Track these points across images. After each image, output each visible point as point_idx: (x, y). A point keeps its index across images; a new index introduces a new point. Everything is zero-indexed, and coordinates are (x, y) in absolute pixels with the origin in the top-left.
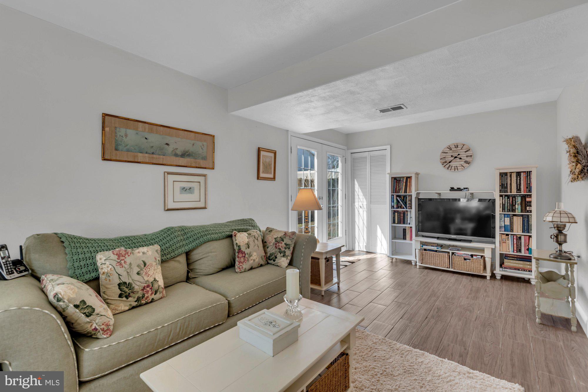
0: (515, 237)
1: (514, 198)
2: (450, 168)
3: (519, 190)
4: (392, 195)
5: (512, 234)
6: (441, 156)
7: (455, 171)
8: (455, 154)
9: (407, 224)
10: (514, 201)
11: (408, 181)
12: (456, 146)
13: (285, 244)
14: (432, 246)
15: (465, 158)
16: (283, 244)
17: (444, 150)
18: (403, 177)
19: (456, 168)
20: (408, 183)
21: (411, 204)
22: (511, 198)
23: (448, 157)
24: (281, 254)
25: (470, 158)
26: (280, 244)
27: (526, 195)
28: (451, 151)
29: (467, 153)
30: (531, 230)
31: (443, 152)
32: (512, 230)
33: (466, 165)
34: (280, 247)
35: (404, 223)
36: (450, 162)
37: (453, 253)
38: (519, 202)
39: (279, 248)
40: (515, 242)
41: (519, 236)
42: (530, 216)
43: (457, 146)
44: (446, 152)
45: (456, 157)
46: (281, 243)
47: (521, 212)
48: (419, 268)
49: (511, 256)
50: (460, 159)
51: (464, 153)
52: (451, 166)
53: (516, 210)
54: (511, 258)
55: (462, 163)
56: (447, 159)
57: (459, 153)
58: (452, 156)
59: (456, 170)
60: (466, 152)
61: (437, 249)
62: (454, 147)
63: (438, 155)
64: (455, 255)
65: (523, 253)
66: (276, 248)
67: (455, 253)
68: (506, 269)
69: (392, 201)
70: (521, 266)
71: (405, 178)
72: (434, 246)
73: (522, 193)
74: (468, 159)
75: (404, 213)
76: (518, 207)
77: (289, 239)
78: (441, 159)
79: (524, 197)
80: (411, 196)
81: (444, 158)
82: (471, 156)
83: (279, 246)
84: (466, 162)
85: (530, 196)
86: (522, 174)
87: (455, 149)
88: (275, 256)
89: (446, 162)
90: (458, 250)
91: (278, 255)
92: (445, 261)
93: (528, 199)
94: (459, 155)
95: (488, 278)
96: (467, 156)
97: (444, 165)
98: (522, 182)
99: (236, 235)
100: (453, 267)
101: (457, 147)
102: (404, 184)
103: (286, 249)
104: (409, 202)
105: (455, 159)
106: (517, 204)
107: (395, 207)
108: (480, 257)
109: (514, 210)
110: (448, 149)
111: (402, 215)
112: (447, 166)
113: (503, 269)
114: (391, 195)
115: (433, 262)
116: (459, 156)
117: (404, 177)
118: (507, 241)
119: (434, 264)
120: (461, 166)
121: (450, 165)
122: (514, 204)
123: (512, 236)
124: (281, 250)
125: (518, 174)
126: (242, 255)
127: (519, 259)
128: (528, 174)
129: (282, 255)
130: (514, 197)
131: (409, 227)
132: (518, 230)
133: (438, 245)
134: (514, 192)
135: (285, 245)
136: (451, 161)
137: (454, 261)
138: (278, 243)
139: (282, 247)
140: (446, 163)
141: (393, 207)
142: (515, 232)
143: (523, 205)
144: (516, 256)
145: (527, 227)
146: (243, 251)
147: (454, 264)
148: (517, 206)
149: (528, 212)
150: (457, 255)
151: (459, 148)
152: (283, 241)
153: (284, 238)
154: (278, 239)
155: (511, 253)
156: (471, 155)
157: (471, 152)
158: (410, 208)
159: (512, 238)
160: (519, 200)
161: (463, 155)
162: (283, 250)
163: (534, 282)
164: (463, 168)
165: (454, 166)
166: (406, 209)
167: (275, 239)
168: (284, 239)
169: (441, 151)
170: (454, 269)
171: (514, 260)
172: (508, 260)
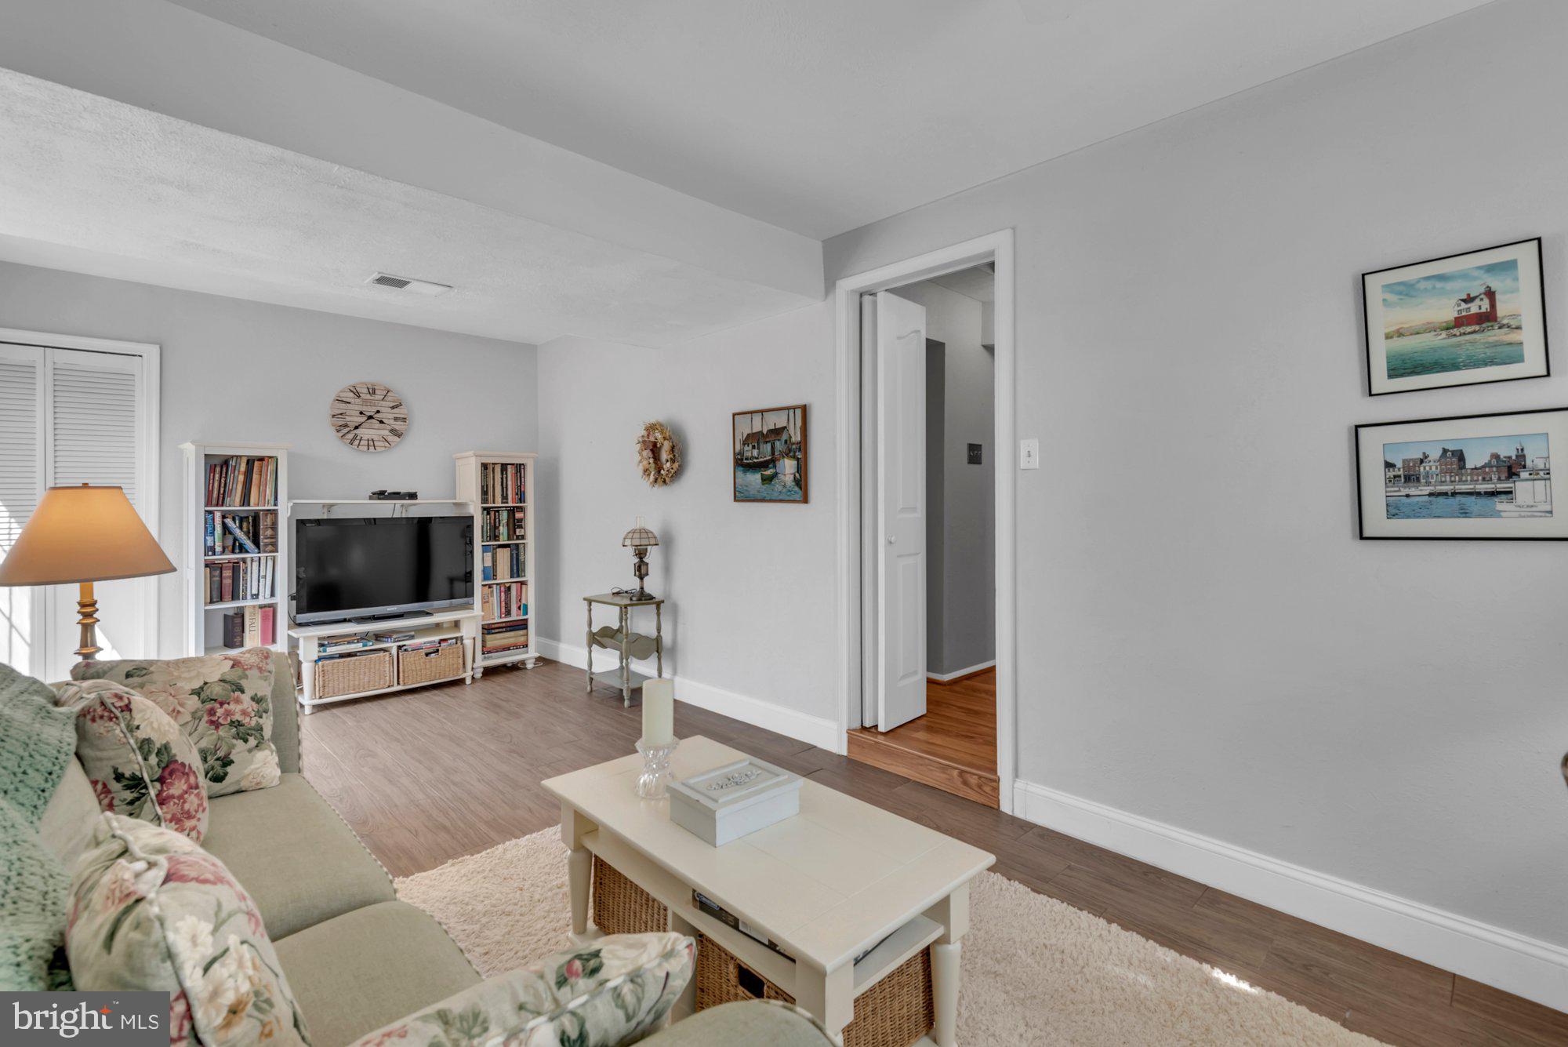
0: (503, 588)
1: (497, 514)
2: (357, 442)
3: (505, 498)
4: (207, 512)
5: (497, 584)
6: (332, 408)
7: (370, 450)
8: (371, 410)
9: (245, 598)
10: (497, 520)
11: (255, 469)
12: (371, 391)
13: (253, 699)
14: (349, 643)
15: (392, 422)
16: (247, 702)
17: (342, 395)
18: (237, 456)
19: (371, 444)
20: (255, 477)
21: (275, 536)
22: (492, 513)
23: (353, 413)
24: (246, 741)
25: (402, 423)
26: (232, 707)
27: (516, 507)
28: (358, 401)
29: (396, 410)
30: (524, 571)
31: (339, 399)
32: (495, 576)
33: (391, 438)
34: (238, 717)
35: (235, 596)
36: (356, 428)
37: (399, 647)
38: (505, 521)
39: (232, 722)
40: (503, 598)
41: (507, 585)
42: (521, 546)
43: (374, 390)
44: (348, 400)
45: (370, 417)
46: (238, 701)
47: (508, 540)
48: (312, 714)
49: (496, 626)
50: (381, 422)
51: (389, 410)
52: (359, 438)
53: (501, 537)
54: (497, 630)
55: (386, 433)
56: (348, 419)
57: (378, 409)
58: (361, 413)
59: (372, 449)
60: (393, 408)
61: (364, 646)
62: (366, 391)
63: (324, 407)
64: (405, 650)
65: (515, 616)
66: (217, 728)
67: (405, 645)
68: (490, 655)
69: (209, 531)
70: (512, 641)
71: (244, 460)
72: (353, 643)
73: (510, 504)
74: (398, 426)
75: (235, 567)
76: (503, 530)
77: (261, 678)
78: (333, 416)
79: (512, 511)
80: (274, 513)
81: (341, 414)
82: (404, 420)
83: (228, 713)
84: (394, 432)
85: (522, 509)
86: (509, 467)
87: (368, 396)
88: (217, 759)
89: (346, 426)
90: (412, 637)
91: (234, 751)
92: (385, 671)
93: (518, 515)
94: (378, 412)
95: (468, 681)
96: (396, 419)
97: (341, 434)
98: (509, 483)
99: (133, 706)
100: (401, 680)
101: (374, 393)
102: (241, 478)
103: (261, 717)
104: (269, 532)
105: (370, 421)
106: (501, 525)
107: (218, 549)
108: (454, 641)
109: (496, 537)
110: (352, 395)
111: (227, 573)
112: (350, 436)
113: (486, 655)
114: (203, 513)
115: (352, 683)
116: (377, 416)
117: (241, 456)
118: (491, 599)
119: (354, 689)
120: (382, 439)
121: (356, 435)
122: (497, 525)
123: (498, 587)
124: (243, 725)
125: (504, 467)
126: (187, 781)
127: (508, 629)
128: (519, 468)
129: (252, 742)
130: (497, 510)
131: (254, 607)
132: (504, 576)
133: (363, 638)
134: (499, 504)
135: (254, 704)
136: (360, 425)
137: (403, 665)
138: (222, 704)
139: (244, 713)
140: (348, 429)
141: (212, 550)
142: (501, 579)
143: (511, 526)
144: (504, 625)
145: (517, 568)
146: (187, 764)
147: (404, 672)
148: (501, 528)
149: (518, 538)
150: (410, 649)
151: (377, 397)
152: (243, 692)
153: (241, 678)
154: (217, 690)
155: (497, 620)
156: (403, 416)
157: (405, 411)
158: (270, 548)
159: (498, 591)
160: (504, 516)
161: (387, 415)
162: (253, 723)
163: (530, 663)
164: (387, 445)
165: (365, 437)
166: (259, 553)
167: (197, 692)
168: (244, 683)
169: (333, 396)
170: (404, 684)
171: (502, 632)
172: (495, 635)
